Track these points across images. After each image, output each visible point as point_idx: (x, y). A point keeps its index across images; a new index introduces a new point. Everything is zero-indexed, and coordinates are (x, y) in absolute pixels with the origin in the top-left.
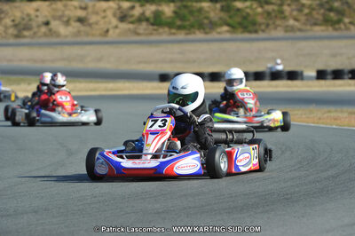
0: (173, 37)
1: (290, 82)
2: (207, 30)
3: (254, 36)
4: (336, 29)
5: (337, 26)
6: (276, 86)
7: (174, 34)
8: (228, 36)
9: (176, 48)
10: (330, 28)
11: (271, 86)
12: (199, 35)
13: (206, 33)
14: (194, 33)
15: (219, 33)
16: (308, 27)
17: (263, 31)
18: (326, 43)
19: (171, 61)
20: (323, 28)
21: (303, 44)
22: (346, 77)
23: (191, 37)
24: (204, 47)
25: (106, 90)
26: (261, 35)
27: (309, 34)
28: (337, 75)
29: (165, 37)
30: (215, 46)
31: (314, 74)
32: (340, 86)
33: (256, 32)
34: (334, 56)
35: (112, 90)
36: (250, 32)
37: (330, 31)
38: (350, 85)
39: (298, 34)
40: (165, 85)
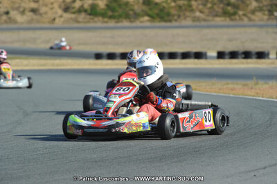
0: (105, 25)
1: (196, 61)
2: (132, 19)
3: (168, 24)
4: (232, 20)
5: (233, 17)
6: (185, 64)
7: (106, 22)
8: (148, 24)
9: (108, 33)
10: (228, 19)
11: (182, 64)
12: (126, 23)
13: (131, 22)
14: (122, 21)
15: (142, 22)
16: (210, 18)
17: (176, 20)
18: (225, 30)
19: (104, 44)
20: (222, 18)
21: (206, 31)
22: (240, 57)
23: (120, 25)
24: (129, 32)
25: (53, 65)
26: (174, 24)
27: (212, 23)
28: (233, 55)
29: (99, 25)
30: (138, 32)
31: (215, 54)
32: (236, 64)
33: (170, 21)
34: (230, 40)
35: (58, 65)
36: (166, 21)
37: (227, 21)
38: (243, 63)
39: (203, 23)
40: (99, 61)
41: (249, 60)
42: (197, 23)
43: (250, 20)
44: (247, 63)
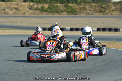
0: (47, 16)
2: (59, 13)
3: (75, 16)
4: (103, 14)
5: (104, 13)
7: (48, 14)
8: (66, 15)
9: (49, 19)
10: (102, 14)
12: (57, 15)
13: (59, 14)
14: (55, 14)
15: (64, 14)
16: (94, 13)
17: (79, 14)
18: (100, 19)
19: (47, 24)
20: (99, 14)
21: (92, 19)
22: (107, 30)
23: (54, 15)
24: (58, 19)
25: (25, 33)
26: (78, 15)
27: (94, 15)
28: (104, 30)
29: (45, 15)
30: (62, 19)
31: (96, 29)
32: (105, 33)
33: (76, 14)
34: (103, 23)
36: (74, 14)
37: (101, 15)
38: (108, 33)
39: (91, 15)
40: (45, 32)
41: (111, 32)
42: (88, 16)
43: (111, 14)
44: (110, 33)
